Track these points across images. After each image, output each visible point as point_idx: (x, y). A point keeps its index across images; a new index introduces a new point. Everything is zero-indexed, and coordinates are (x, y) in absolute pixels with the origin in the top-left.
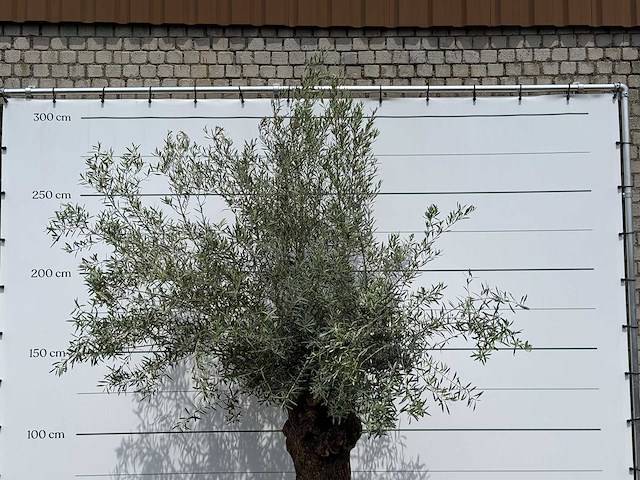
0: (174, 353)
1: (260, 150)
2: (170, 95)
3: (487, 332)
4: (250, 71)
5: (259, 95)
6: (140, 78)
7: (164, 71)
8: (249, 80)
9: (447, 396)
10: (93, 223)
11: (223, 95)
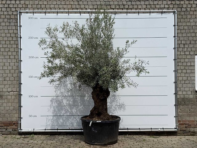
0: (65, 76)
1: (86, 27)
2: (62, 13)
3: (139, 70)
4: (82, 6)
5: (84, 13)
6: (55, 8)
7: (61, 6)
8: (82, 9)
9: (130, 84)
10: (48, 43)
11: (75, 13)
